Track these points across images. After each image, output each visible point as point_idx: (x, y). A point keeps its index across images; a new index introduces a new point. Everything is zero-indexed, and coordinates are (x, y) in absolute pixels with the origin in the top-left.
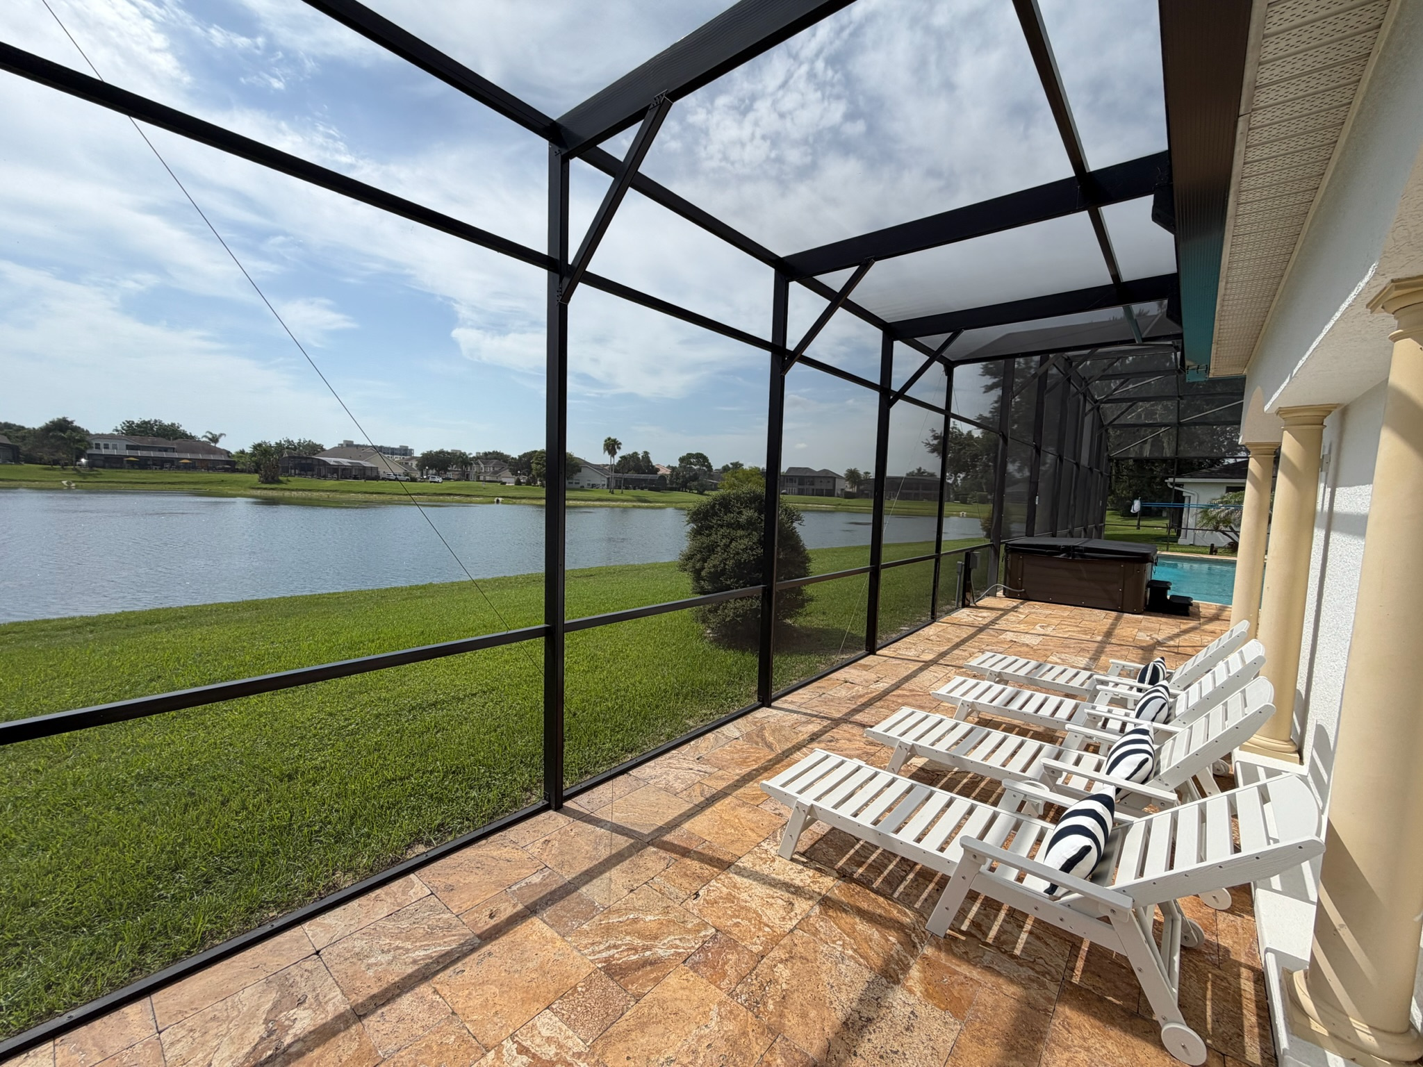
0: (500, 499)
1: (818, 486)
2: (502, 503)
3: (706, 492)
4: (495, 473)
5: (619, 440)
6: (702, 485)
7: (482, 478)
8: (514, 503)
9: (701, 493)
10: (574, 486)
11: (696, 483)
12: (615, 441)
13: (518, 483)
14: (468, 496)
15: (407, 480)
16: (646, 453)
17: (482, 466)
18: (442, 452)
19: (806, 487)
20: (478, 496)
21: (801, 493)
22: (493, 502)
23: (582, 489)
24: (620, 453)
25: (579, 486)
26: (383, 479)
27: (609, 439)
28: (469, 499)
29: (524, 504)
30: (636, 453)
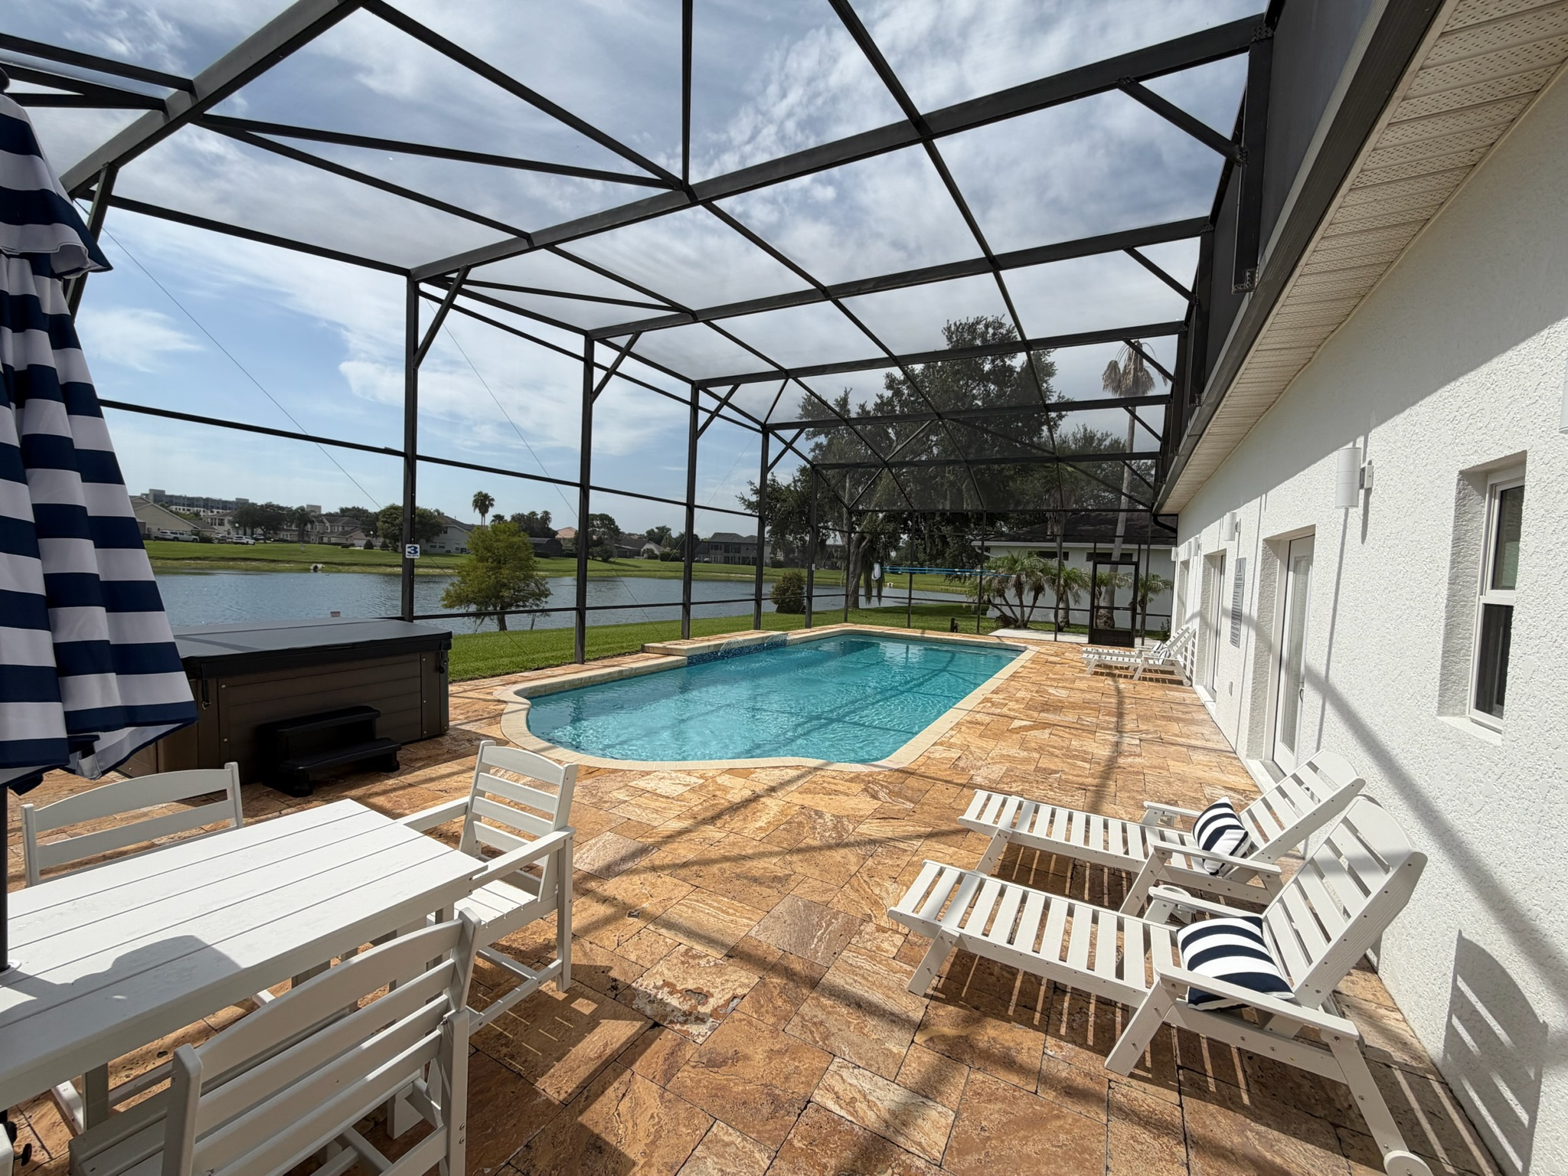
0: (320, 566)
1: (743, 554)
2: (322, 570)
3: (611, 559)
4: (344, 533)
5: (491, 495)
6: (606, 551)
7: (325, 540)
8: (339, 572)
9: (605, 560)
10: (438, 550)
11: (598, 549)
12: (486, 497)
13: (369, 546)
14: (273, 561)
15: (194, 541)
16: (546, 513)
17: (328, 524)
18: (269, 506)
19: (731, 555)
20: (289, 562)
21: (727, 561)
22: (308, 570)
23: (448, 554)
24: (492, 512)
25: (444, 550)
26: (157, 538)
27: (480, 493)
28: (273, 565)
29: (354, 572)
30: (533, 514)
